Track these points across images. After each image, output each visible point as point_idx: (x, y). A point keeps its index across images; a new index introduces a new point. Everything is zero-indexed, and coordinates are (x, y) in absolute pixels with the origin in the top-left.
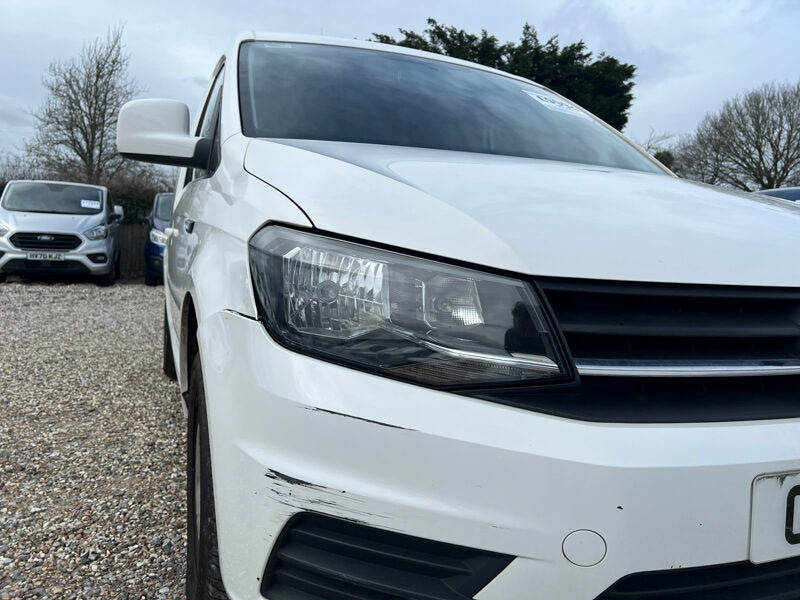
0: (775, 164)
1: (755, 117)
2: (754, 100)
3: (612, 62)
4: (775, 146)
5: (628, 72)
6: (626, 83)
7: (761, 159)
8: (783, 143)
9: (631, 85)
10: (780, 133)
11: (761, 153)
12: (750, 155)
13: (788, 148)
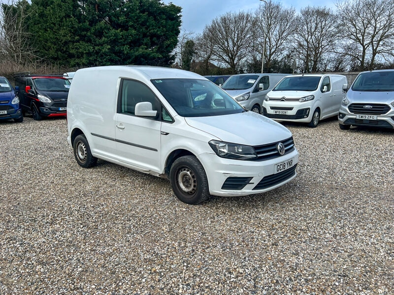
0: (234, 48)
1: (225, 28)
2: (224, 20)
3: (173, 6)
4: (233, 41)
5: (179, 10)
6: (178, 15)
7: (228, 46)
8: (236, 39)
9: (181, 16)
10: (235, 35)
11: (228, 43)
12: (224, 44)
13: (237, 42)
